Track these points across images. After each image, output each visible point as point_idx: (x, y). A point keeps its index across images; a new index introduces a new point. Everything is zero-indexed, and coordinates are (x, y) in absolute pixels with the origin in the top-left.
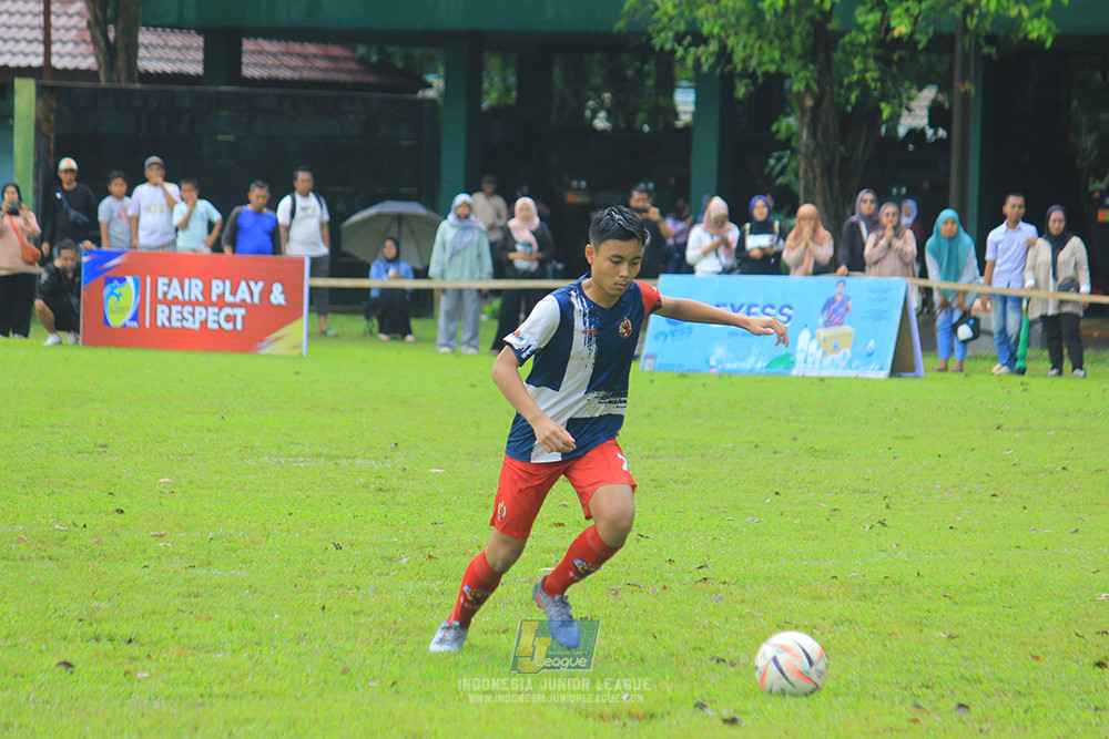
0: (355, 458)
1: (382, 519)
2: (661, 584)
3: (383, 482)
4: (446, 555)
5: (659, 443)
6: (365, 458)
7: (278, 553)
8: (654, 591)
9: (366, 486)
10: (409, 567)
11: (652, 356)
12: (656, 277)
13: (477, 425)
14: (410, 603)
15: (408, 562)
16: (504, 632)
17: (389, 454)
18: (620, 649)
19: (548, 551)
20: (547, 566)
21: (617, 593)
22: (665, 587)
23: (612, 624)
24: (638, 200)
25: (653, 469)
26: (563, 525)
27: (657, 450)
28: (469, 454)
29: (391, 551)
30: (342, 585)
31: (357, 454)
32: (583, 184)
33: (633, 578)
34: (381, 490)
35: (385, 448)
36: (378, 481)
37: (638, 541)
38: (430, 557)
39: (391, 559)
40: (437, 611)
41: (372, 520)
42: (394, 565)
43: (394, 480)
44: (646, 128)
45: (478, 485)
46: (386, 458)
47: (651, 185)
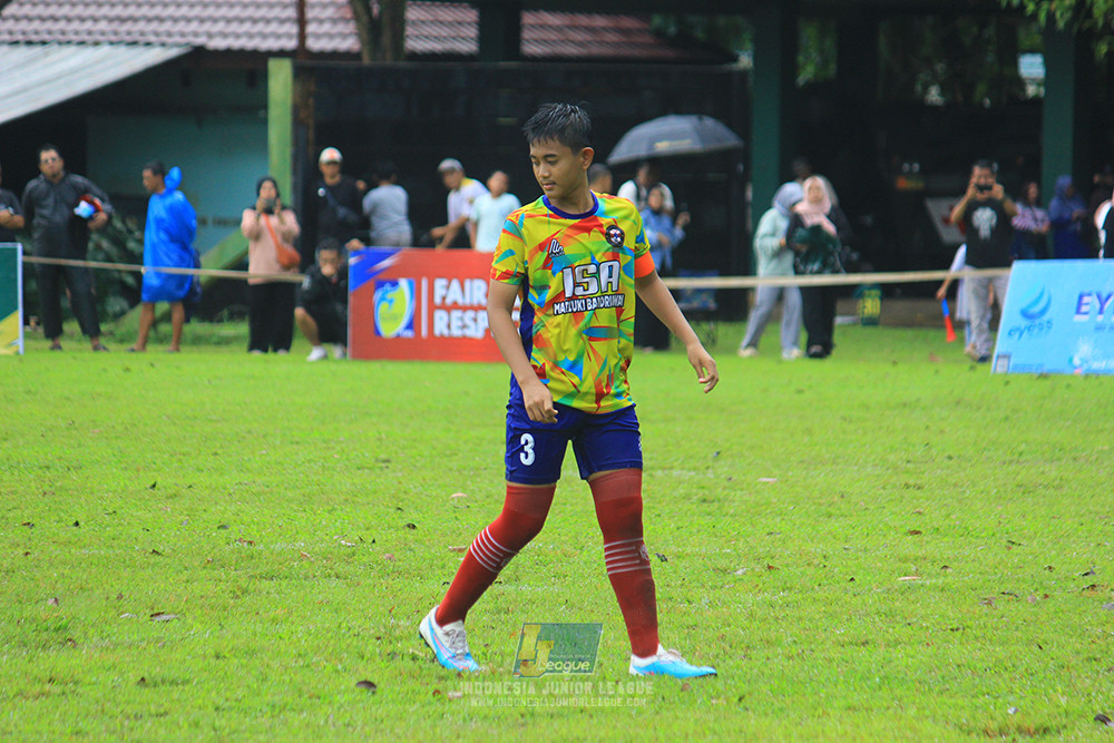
0: (672, 468)
1: (711, 529)
2: (1041, 592)
3: (706, 492)
4: (787, 566)
5: (1023, 447)
6: (682, 469)
7: (596, 565)
8: (1034, 600)
9: (687, 497)
10: (745, 578)
11: (1007, 356)
12: (1008, 265)
13: (809, 431)
14: (751, 617)
15: (745, 574)
16: (863, 644)
17: (710, 464)
18: (1001, 661)
19: (906, 560)
20: (905, 575)
21: (990, 603)
22: (1046, 596)
23: (989, 635)
24: (980, 177)
25: (1018, 474)
26: (917, 533)
27: (1021, 454)
28: (802, 462)
29: (723, 563)
30: (671, 599)
31: (675, 464)
32: (916, 167)
33: (1008, 587)
34: (704, 501)
35: (705, 458)
36: (701, 492)
37: (1009, 548)
38: (770, 567)
39: (725, 571)
40: (784, 624)
41: (699, 531)
42: (729, 578)
43: (719, 490)
44: (987, 102)
45: (816, 493)
46: (707, 468)
47: (995, 166)
